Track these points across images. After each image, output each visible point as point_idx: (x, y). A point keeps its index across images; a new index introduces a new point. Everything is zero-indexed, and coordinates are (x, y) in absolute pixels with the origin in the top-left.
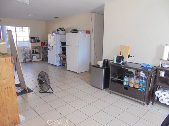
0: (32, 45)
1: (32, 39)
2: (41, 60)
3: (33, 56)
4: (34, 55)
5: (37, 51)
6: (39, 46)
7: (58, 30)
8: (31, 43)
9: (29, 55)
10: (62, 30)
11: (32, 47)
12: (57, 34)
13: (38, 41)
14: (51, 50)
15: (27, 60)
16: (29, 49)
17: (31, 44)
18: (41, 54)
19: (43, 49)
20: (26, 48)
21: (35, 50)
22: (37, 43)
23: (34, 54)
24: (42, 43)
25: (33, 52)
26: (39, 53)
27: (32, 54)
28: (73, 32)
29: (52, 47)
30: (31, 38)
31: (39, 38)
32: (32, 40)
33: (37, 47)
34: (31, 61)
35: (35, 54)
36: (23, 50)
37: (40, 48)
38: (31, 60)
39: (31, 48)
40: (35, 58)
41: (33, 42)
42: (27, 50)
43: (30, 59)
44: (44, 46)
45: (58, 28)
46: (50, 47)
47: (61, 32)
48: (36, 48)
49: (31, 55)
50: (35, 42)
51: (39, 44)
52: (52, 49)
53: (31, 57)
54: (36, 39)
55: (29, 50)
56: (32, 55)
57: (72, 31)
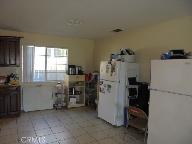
0: (69, 79)
1: (71, 69)
2: (83, 105)
3: (71, 99)
4: (71, 97)
5: (78, 88)
6: (82, 81)
7: (122, 53)
8: (68, 75)
9: (64, 96)
10: (130, 54)
11: (69, 82)
12: (120, 60)
13: (80, 73)
14: (106, 91)
15: (59, 105)
16: (64, 86)
17: (69, 77)
18: (84, 94)
19: (88, 87)
20: (59, 84)
21: (74, 88)
22: (80, 76)
23: (72, 94)
24: (86, 75)
25: (71, 91)
26: (81, 93)
27: (69, 94)
28: (172, 58)
29: (109, 86)
30: (70, 67)
31: (82, 68)
32: (71, 71)
33: (78, 82)
34: (66, 108)
35: (74, 95)
36: (55, 87)
37: (82, 85)
38: (67, 105)
39: (67, 85)
40: (73, 102)
41: (72, 74)
42: (60, 88)
43: (64, 104)
44: (90, 82)
45: (122, 49)
46: (105, 86)
47: (127, 57)
48: (77, 84)
49: (67, 96)
50: (75, 74)
51: (82, 78)
52: (108, 90)
53: (66, 101)
54: (77, 68)
55: (64, 88)
56: (69, 96)
57: (169, 53)
